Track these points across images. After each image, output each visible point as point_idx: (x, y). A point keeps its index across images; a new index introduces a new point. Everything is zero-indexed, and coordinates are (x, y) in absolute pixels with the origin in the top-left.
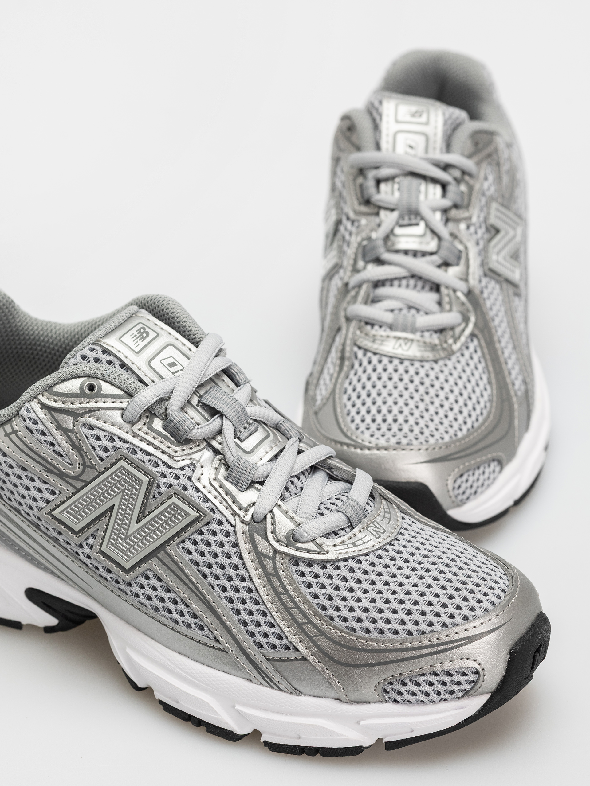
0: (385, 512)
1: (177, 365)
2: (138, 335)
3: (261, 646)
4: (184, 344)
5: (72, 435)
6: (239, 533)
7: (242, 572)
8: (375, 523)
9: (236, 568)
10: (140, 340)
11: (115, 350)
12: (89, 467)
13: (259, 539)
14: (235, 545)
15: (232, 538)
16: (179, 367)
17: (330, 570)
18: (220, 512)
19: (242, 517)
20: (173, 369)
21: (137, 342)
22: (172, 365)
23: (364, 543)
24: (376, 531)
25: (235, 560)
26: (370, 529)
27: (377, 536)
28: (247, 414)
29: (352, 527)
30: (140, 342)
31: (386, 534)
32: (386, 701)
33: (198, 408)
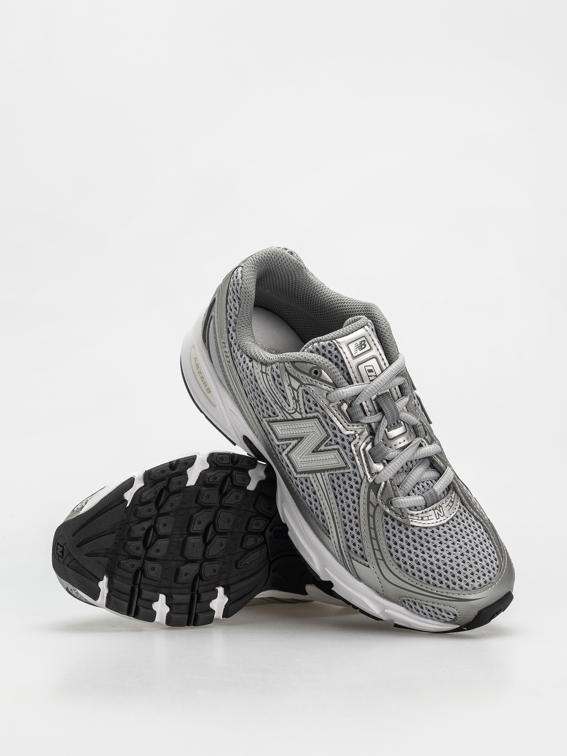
0: (451, 501)
1: (373, 372)
2: (359, 346)
3: (349, 548)
4: (383, 359)
5: (295, 393)
6: (363, 486)
7: (356, 506)
8: (441, 508)
9: (354, 502)
10: (359, 349)
11: (342, 351)
12: (298, 412)
13: (372, 494)
14: (359, 490)
15: (358, 486)
16: (373, 374)
17: (402, 528)
18: (358, 469)
19: (368, 478)
20: (370, 374)
21: (357, 350)
22: (370, 371)
23: (428, 520)
24: (438, 514)
25: (355, 498)
26: (436, 511)
27: (438, 518)
28: (399, 417)
29: (426, 507)
30: (358, 350)
31: (444, 518)
32: (403, 606)
33: (373, 402)
